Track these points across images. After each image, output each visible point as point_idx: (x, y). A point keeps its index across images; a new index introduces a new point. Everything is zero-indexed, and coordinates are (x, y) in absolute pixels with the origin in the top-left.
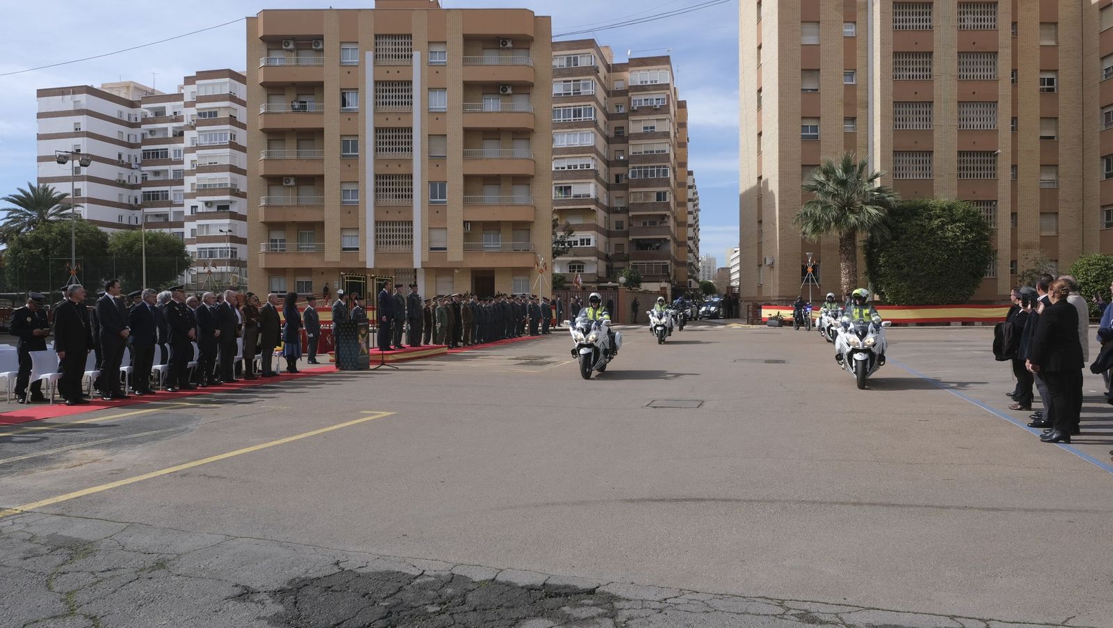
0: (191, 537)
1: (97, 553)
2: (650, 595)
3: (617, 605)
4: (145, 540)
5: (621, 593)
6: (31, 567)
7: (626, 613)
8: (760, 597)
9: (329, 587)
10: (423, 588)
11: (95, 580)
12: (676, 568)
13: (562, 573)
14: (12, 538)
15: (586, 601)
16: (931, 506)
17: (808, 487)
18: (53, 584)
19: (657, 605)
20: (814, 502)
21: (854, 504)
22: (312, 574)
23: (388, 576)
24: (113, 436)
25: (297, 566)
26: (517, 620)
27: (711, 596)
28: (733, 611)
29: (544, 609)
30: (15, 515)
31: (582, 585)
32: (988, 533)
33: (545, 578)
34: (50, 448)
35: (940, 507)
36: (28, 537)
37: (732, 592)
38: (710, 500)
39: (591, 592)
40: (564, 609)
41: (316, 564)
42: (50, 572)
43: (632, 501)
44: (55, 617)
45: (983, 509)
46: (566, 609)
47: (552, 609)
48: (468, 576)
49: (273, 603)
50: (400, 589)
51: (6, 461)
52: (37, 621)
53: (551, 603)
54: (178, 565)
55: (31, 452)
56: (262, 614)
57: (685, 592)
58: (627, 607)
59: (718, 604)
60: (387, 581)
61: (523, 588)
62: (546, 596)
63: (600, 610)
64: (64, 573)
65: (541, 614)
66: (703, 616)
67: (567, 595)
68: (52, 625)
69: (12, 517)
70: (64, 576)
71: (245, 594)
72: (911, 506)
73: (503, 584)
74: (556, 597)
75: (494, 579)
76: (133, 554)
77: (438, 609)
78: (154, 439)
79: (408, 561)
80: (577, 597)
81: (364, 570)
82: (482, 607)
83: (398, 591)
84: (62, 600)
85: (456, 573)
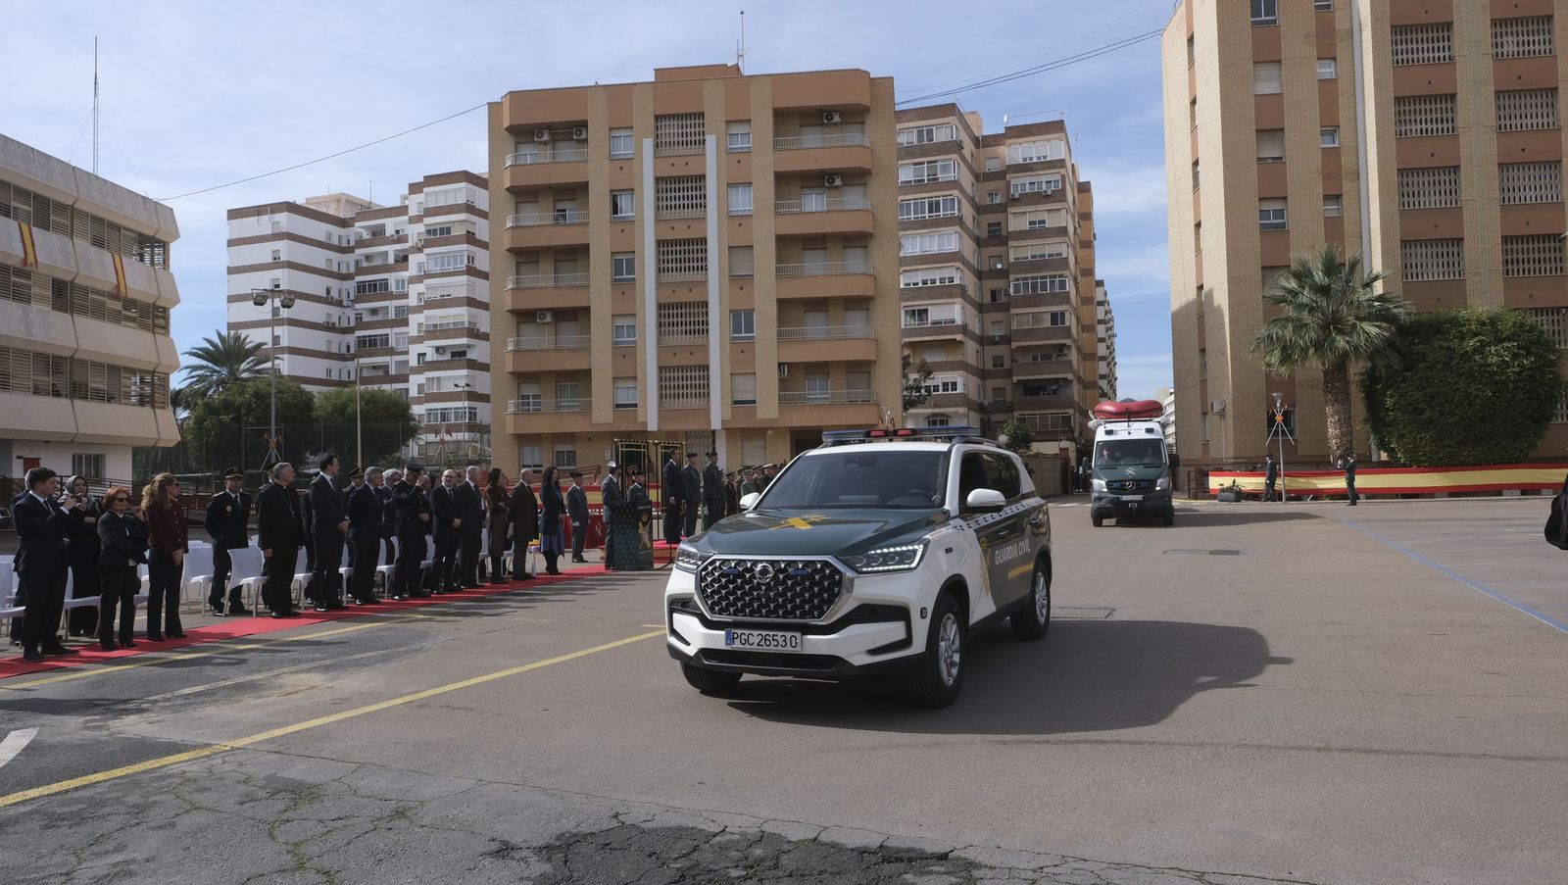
0: (435, 781)
1: (325, 798)
2: (1021, 862)
3: (976, 873)
4: (380, 784)
5: (982, 859)
6: (250, 814)
8: (1171, 869)
9: (607, 844)
10: (724, 848)
11: (325, 830)
12: (1058, 829)
13: (906, 833)
14: (223, 779)
15: (935, 868)
17: (1254, 727)
18: (276, 833)
19: (1030, 875)
20: (1260, 746)
21: (1319, 749)
22: (585, 828)
23: (680, 832)
24: (332, 657)
25: (567, 818)
27: (1105, 865)
29: (880, 877)
30: (224, 752)
31: (930, 849)
32: (1512, 791)
33: (883, 838)
34: (258, 672)
35: (1446, 755)
36: (242, 778)
37: (1135, 861)
38: (1111, 742)
39: (943, 857)
40: (905, 876)
41: (590, 816)
42: (272, 819)
43: (1004, 743)
44: (283, 871)
45: (1510, 758)
46: (909, 877)
47: (890, 877)
48: (783, 834)
49: (538, 861)
50: (695, 849)
51: (208, 687)
52: (262, 875)
53: (888, 869)
54: (422, 814)
55: (236, 676)
56: (526, 874)
57: (1069, 859)
58: (989, 876)
59: (1114, 875)
60: (679, 838)
61: (853, 850)
62: (883, 861)
63: (954, 880)
64: (288, 821)
65: (875, 882)
67: (910, 860)
68: (279, 880)
69: (222, 754)
70: (288, 824)
72: (1402, 753)
73: (827, 844)
74: (897, 861)
75: (815, 839)
76: (368, 800)
77: (744, 873)
78: (382, 661)
79: (705, 815)
80: (924, 863)
81: (650, 825)
82: (800, 872)
83: (693, 851)
84: (288, 852)
85: (767, 830)
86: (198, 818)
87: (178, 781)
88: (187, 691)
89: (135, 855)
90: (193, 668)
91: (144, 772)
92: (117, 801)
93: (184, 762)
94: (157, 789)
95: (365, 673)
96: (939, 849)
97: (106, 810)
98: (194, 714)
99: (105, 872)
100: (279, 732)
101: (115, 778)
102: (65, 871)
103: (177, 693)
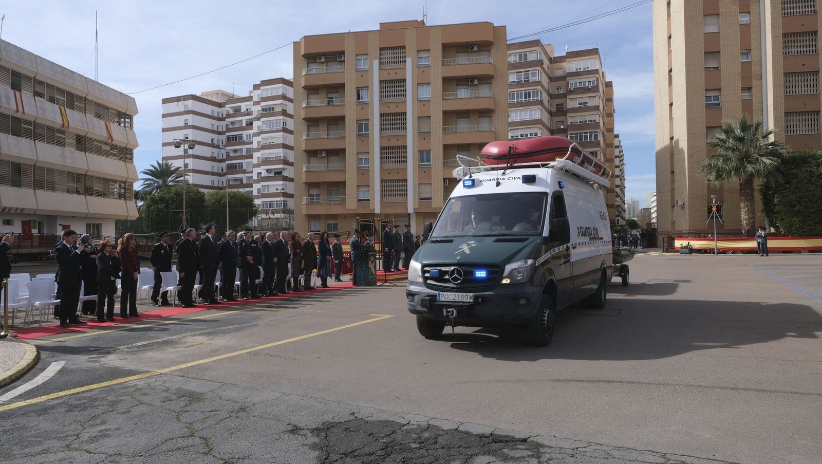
0: (261, 393)
1: (205, 400)
2: (566, 445)
3: (541, 450)
4: (233, 394)
5: (546, 442)
6: (168, 407)
7: (548, 456)
8: (648, 451)
9: (348, 429)
10: (409, 432)
11: (205, 417)
12: (587, 428)
13: (504, 427)
14: (155, 389)
15: (520, 447)
16: (795, 393)
18: (180, 417)
19: (571, 452)
20: (699, 386)
21: (732, 389)
22: (337, 420)
23: (386, 423)
24: (211, 328)
25: (327, 414)
26: (471, 456)
27: (611, 448)
28: (626, 458)
29: (490, 450)
30: (156, 375)
31: (517, 436)
33: (493, 429)
34: (174, 335)
35: (803, 394)
36: (165, 389)
37: (629, 447)
38: (617, 382)
39: (524, 441)
40: (504, 450)
41: (340, 414)
42: (178, 410)
43: (559, 381)
44: (183, 437)
46: (506, 451)
47: (496, 450)
48: (440, 426)
49: (312, 436)
50: (394, 432)
51: (149, 342)
52: (173, 439)
53: (495, 446)
54: (254, 410)
55: (163, 337)
56: (306, 442)
57: (592, 444)
58: (548, 452)
59: (616, 453)
60: (385, 426)
61: (476, 435)
62: (492, 442)
63: (529, 453)
64: (186, 411)
65: (488, 453)
66: (603, 461)
67: (507, 442)
69: (155, 377)
70: (186, 413)
71: (295, 430)
72: (779, 392)
73: (463, 432)
74: (500, 442)
75: (457, 429)
76: (227, 402)
77: (419, 446)
78: (237, 331)
79: (399, 414)
80: (514, 443)
81: (370, 419)
82: (447, 446)
83: (392, 433)
84: (186, 427)
85: (431, 424)
86: (142, 409)
87: (133, 389)
88: (139, 344)
89: (110, 427)
90: (142, 332)
91: (116, 384)
92: (103, 399)
93: (137, 380)
94: (122, 393)
95: (227, 337)
96: (523, 436)
97: (98, 403)
98: (142, 355)
99: (96, 435)
100: (183, 366)
101: (102, 387)
102: (76, 433)
103: (134, 345)
